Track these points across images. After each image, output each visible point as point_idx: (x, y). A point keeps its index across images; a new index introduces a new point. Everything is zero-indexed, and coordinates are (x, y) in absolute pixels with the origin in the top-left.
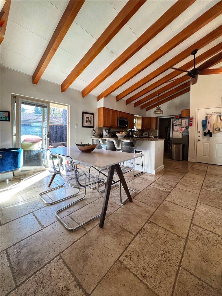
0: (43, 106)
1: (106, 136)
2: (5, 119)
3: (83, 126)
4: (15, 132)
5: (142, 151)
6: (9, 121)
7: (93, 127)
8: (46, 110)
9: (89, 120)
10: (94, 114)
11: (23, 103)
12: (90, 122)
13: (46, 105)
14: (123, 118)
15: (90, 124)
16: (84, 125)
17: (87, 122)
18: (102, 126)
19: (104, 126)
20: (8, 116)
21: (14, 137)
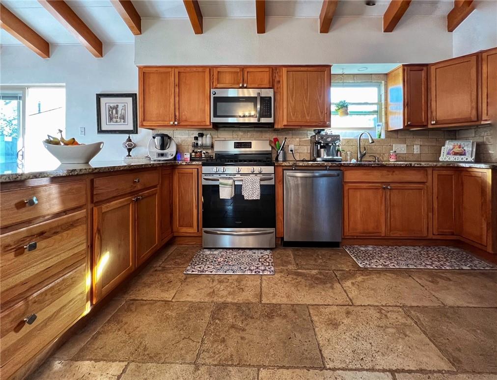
3: (101, 130)
16: (104, 128)
19: (141, 124)
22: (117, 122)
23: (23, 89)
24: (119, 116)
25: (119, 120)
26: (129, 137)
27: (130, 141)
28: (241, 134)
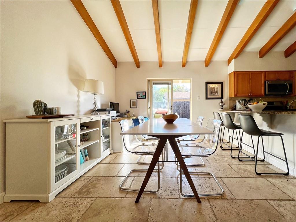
0: (168, 84)
1: (240, 109)
2: (143, 97)
3: (207, 98)
4: (149, 106)
5: (283, 134)
6: (145, 98)
7: (222, 98)
8: (170, 86)
9: (216, 90)
10: (222, 82)
11: (154, 84)
12: (217, 92)
13: (170, 82)
14: (279, 80)
15: (216, 95)
16: (209, 97)
17: (213, 93)
18: (233, 97)
19: (236, 95)
20: (145, 95)
21: (149, 110)
22: (214, 94)
23: (172, 80)
24: (215, 92)
25: (215, 93)
26: (222, 101)
27: (222, 102)
28: (267, 99)
